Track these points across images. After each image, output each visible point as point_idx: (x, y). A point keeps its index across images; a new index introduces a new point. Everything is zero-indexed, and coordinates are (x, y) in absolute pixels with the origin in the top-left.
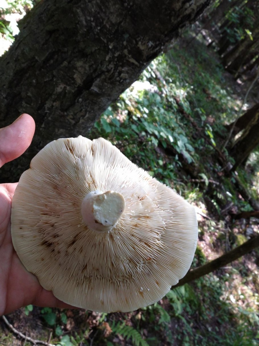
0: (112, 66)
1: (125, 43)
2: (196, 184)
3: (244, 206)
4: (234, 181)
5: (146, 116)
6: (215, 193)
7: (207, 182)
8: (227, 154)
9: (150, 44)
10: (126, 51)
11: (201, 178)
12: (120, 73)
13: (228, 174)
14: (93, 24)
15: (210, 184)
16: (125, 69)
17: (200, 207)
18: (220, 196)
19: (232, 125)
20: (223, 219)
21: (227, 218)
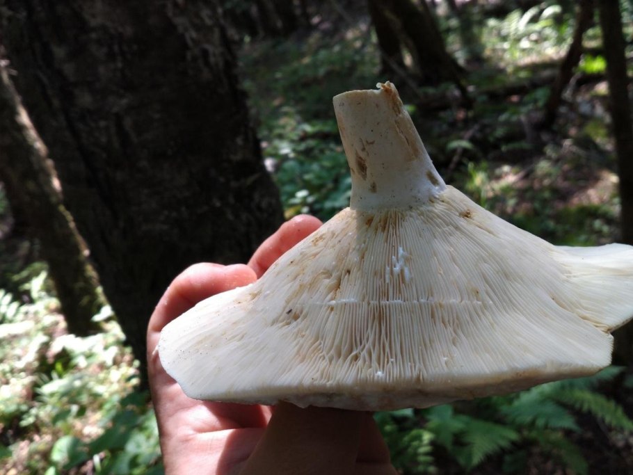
0: (244, 216)
1: (222, 180)
2: (460, 164)
3: (535, 101)
4: (484, 98)
5: (310, 200)
6: (491, 139)
7: (465, 144)
8: (431, 91)
9: (239, 141)
10: (234, 184)
11: (454, 151)
12: (259, 208)
13: (467, 103)
14: (174, 214)
15: (472, 140)
16: (256, 196)
17: (503, 175)
18: (500, 132)
19: (384, 62)
20: (544, 144)
21: (545, 137)
